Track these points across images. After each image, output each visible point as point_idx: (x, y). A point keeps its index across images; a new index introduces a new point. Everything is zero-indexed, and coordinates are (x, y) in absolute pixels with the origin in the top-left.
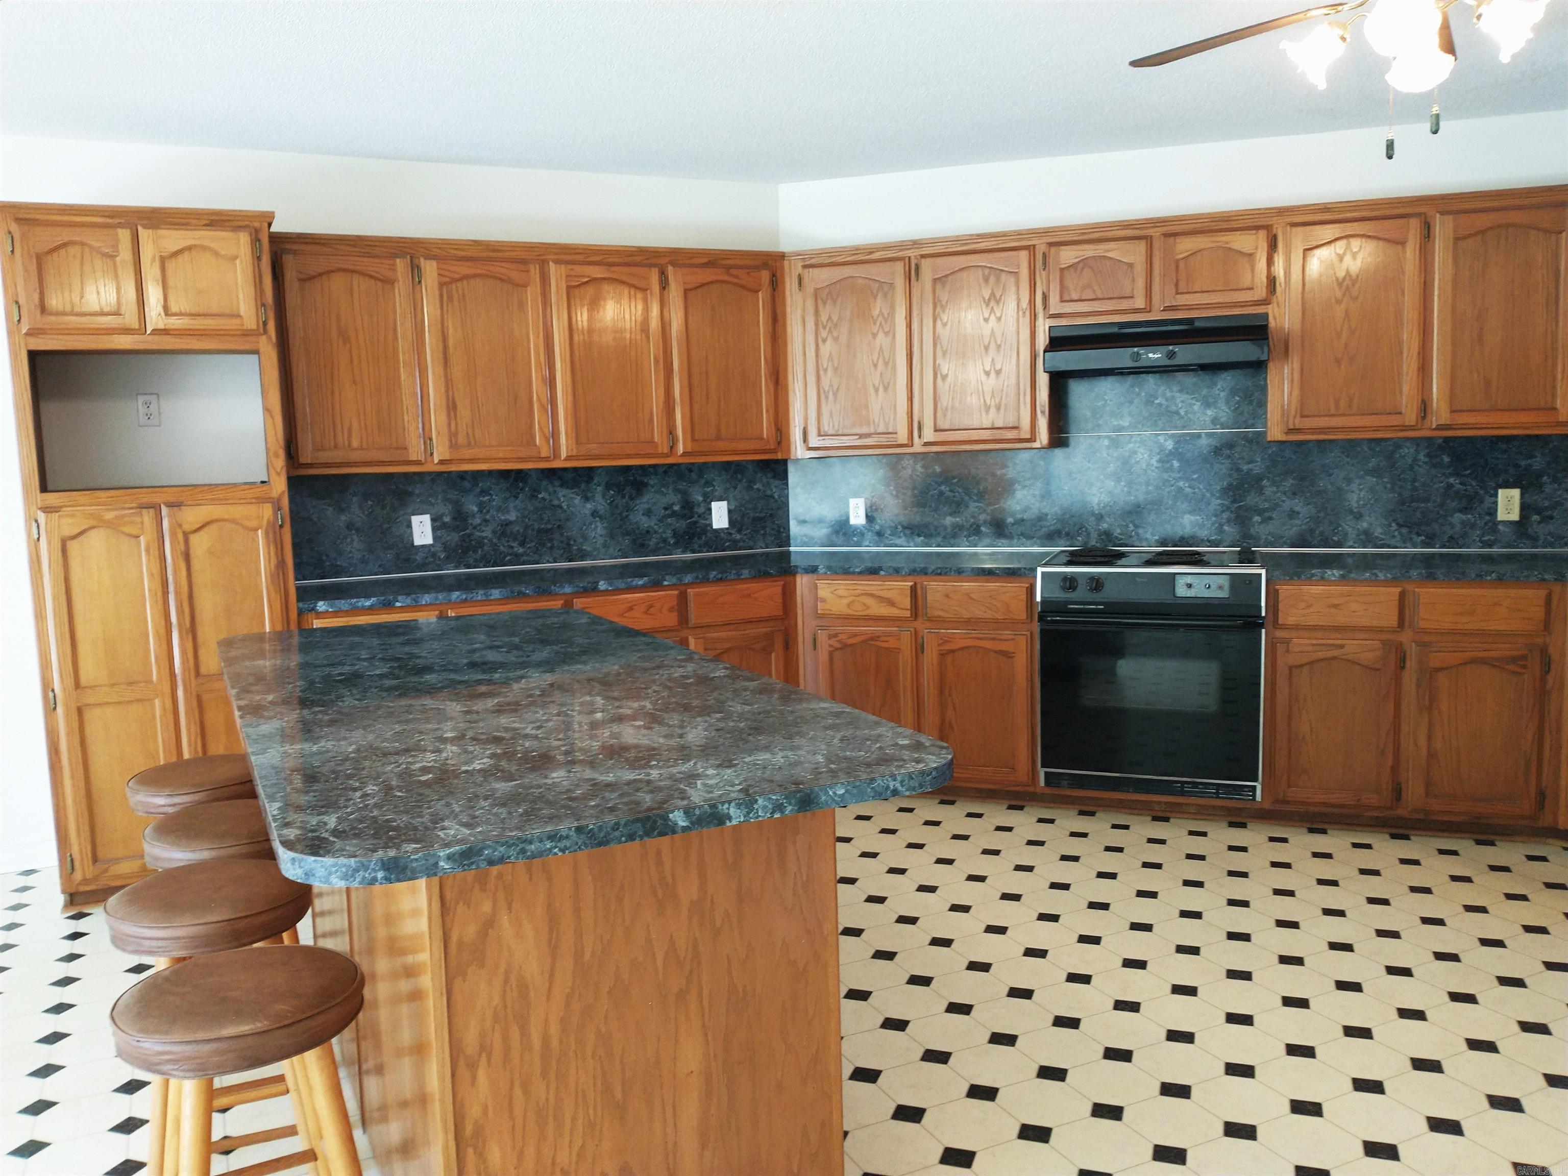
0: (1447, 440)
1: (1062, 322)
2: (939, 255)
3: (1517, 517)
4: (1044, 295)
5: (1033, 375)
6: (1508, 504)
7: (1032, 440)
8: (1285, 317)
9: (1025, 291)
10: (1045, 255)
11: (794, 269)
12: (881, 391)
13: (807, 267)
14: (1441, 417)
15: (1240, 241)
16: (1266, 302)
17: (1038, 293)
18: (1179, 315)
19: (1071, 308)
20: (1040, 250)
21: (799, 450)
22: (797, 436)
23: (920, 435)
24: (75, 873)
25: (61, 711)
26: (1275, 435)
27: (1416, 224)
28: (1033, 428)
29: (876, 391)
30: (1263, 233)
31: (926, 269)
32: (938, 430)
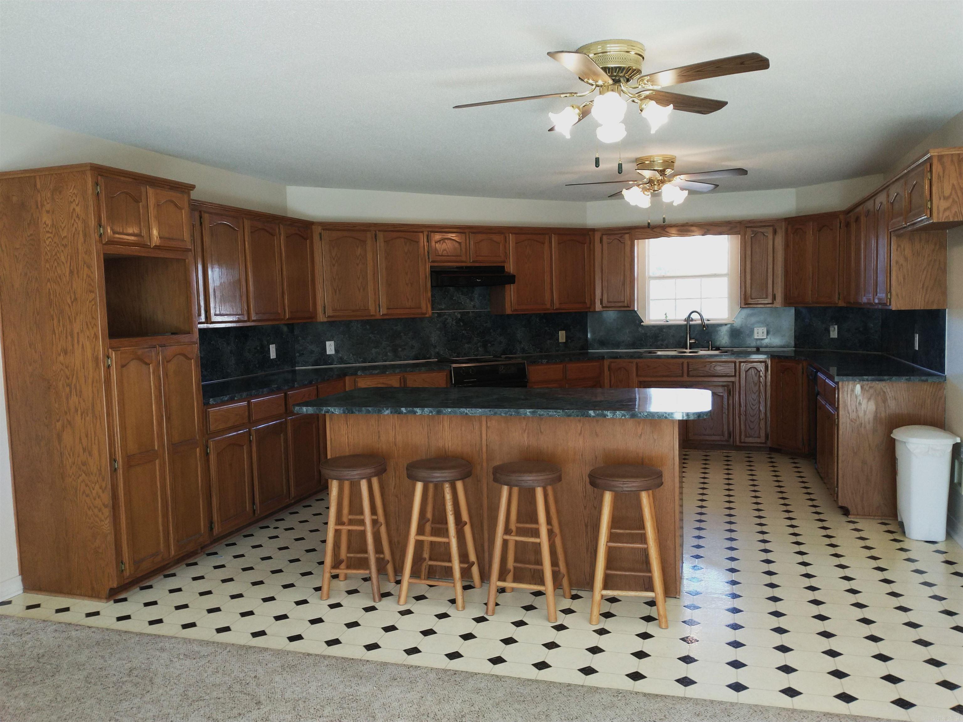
0: (545, 314)
1: (436, 264)
2: (386, 231)
3: (564, 341)
4: (428, 253)
5: (426, 286)
6: (562, 336)
7: (426, 314)
8: (511, 268)
9: (421, 250)
10: (428, 236)
11: (317, 230)
12: (361, 290)
13: (323, 229)
14: (557, 305)
15: (496, 238)
16: (504, 262)
17: (426, 251)
18: (477, 265)
19: (439, 258)
20: (425, 233)
21: (321, 318)
22: (320, 310)
23: (380, 311)
24: (124, 572)
25: (120, 472)
26: (508, 311)
27: (547, 237)
28: (426, 308)
29: (359, 290)
30: (502, 236)
31: (380, 235)
32: (388, 309)
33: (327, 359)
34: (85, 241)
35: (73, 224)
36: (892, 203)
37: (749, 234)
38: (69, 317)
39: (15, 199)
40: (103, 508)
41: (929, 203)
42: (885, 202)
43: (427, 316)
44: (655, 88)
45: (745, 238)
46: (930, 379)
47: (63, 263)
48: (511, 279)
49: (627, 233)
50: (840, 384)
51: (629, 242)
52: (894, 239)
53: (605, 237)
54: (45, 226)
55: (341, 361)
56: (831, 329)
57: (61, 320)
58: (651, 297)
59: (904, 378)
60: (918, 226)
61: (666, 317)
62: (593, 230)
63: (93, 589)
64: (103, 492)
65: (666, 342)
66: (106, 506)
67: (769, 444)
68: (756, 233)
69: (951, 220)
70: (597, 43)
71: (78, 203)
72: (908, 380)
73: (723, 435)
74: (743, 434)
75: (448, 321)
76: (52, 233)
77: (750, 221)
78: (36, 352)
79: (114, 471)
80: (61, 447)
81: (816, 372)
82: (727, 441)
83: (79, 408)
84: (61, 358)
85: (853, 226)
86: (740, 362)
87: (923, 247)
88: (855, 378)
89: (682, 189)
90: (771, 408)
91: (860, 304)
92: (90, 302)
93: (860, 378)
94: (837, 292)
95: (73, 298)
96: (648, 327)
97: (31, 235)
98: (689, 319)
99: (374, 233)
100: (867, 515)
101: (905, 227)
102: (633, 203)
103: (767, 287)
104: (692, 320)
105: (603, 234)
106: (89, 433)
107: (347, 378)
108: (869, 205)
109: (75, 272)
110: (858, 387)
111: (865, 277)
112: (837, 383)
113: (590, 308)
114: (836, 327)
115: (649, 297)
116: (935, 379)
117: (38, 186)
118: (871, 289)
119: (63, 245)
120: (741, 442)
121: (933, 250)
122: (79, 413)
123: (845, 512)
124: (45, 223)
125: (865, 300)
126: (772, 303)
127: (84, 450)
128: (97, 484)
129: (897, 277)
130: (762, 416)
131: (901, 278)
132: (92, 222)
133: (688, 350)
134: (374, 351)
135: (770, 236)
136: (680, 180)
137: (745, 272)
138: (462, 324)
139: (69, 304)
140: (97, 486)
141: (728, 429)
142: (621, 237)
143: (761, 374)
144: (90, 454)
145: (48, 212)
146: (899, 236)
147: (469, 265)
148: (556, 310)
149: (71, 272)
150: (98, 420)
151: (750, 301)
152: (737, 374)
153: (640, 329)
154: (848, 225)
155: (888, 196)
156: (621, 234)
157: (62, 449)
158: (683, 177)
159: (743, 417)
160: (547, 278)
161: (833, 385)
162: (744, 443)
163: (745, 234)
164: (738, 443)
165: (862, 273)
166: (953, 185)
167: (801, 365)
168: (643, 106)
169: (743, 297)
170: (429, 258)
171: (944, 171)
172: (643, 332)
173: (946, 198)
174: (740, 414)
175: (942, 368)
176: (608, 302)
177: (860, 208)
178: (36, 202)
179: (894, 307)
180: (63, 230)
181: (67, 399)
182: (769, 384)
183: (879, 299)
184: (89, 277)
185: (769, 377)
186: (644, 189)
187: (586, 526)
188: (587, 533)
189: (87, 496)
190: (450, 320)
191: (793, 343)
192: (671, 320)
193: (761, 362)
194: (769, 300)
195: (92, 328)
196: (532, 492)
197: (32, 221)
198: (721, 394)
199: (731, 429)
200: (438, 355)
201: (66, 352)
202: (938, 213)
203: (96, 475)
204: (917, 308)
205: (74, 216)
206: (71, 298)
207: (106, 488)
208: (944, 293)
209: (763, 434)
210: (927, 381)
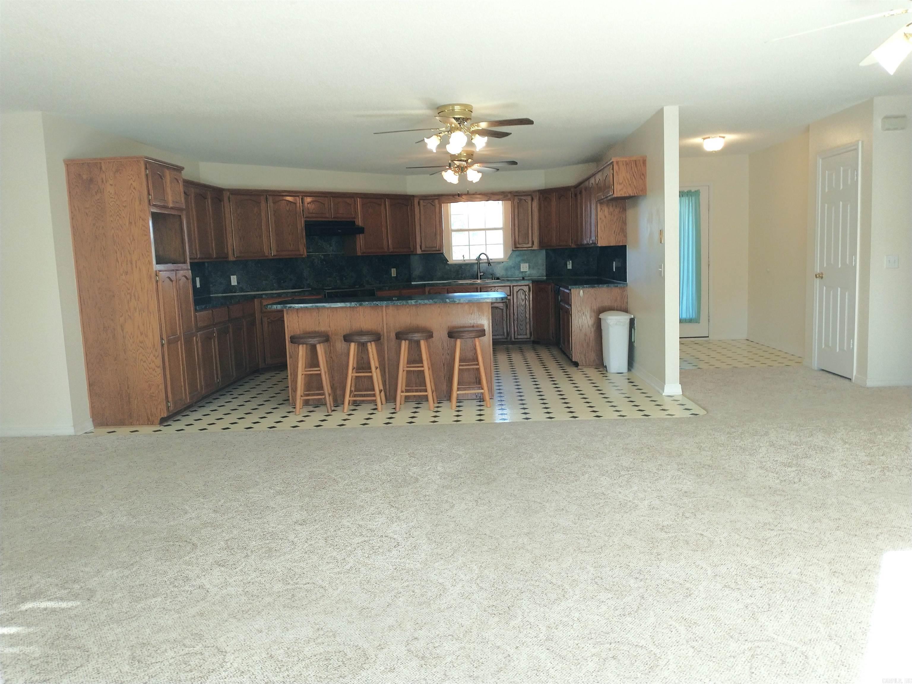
0: (382, 256)
1: (308, 219)
2: (274, 195)
3: (395, 275)
4: (303, 211)
5: (302, 234)
6: (394, 272)
7: (303, 255)
8: (359, 222)
9: (298, 209)
10: (302, 199)
11: (226, 195)
12: (258, 238)
13: (231, 194)
14: (391, 250)
15: (348, 200)
16: (355, 218)
17: (301, 210)
18: (336, 220)
19: (310, 215)
20: (300, 197)
21: (231, 258)
22: (230, 253)
23: (271, 253)
24: (170, 408)
25: (166, 346)
26: (359, 254)
27: (383, 201)
28: (303, 251)
29: (257, 237)
30: (353, 199)
31: (270, 199)
32: (277, 251)
33: (232, 289)
34: (140, 203)
35: (131, 193)
36: (597, 184)
37: (516, 201)
38: (129, 251)
39: (85, 177)
40: (156, 368)
41: (612, 187)
42: (594, 183)
43: (304, 256)
44: (479, 128)
45: (514, 203)
46: (619, 285)
47: (124, 217)
48: (361, 230)
49: (436, 199)
50: (572, 290)
51: (438, 205)
52: (598, 205)
53: (421, 202)
54: (109, 194)
55: (242, 290)
56: (568, 263)
57: (123, 253)
58: (453, 245)
59: (606, 285)
60: (609, 198)
61: (464, 258)
62: (413, 196)
63: (149, 420)
64: (156, 359)
65: (464, 275)
66: (158, 367)
67: (532, 339)
68: (520, 200)
69: (623, 196)
70: (450, 105)
71: (135, 180)
72: (608, 286)
73: (504, 335)
74: (516, 333)
75: (315, 261)
76: (114, 198)
77: (517, 192)
78: (103, 273)
79: (162, 345)
80: (123, 333)
81: (559, 288)
82: (506, 339)
83: (137, 308)
84: (124, 277)
85: (579, 196)
86: (513, 286)
87: (614, 210)
88: (580, 286)
89: (479, 172)
90: (533, 315)
91: (583, 245)
92: (145, 241)
93: (582, 286)
94: (571, 238)
95: (131, 239)
96: (451, 265)
97: (98, 199)
98: (479, 259)
99: (265, 196)
100: (589, 366)
101: (603, 199)
102: (449, 181)
103: (528, 237)
104: (481, 260)
105: (420, 199)
106: (145, 322)
107: (256, 300)
108: (587, 183)
109: (133, 223)
110: (581, 291)
111: (585, 228)
112: (570, 290)
113: (413, 251)
114: (571, 262)
115: (452, 244)
116: (621, 285)
117: (103, 168)
118: (589, 236)
119: (123, 206)
120: (515, 338)
121: (620, 211)
122: (137, 310)
123: (576, 364)
124: (109, 192)
125: (585, 242)
126: (532, 247)
127: (141, 334)
128: (152, 354)
129: (601, 227)
130: (528, 320)
131: (603, 228)
132: (145, 192)
133: (479, 280)
134: (264, 282)
135: (530, 202)
136: (476, 166)
137: (514, 225)
138: (325, 263)
139: (129, 243)
140: (152, 355)
141: (507, 330)
142: (433, 201)
143: (526, 293)
144: (147, 336)
145: (111, 185)
146: (601, 204)
147: (330, 220)
148: (391, 252)
149: (130, 223)
150: (152, 314)
151: (518, 246)
152: (512, 294)
153: (447, 267)
154: (576, 195)
155: (595, 180)
156: (433, 199)
157: (124, 334)
158: (478, 165)
159: (516, 322)
160: (384, 229)
161: (567, 291)
162: (517, 339)
163: (514, 200)
164: (513, 339)
165: (584, 226)
166: (624, 177)
167: (550, 287)
168: (473, 137)
169: (513, 243)
170: (303, 215)
171: (619, 169)
172: (449, 268)
173: (620, 184)
174: (514, 320)
175: (625, 280)
176: (426, 247)
177: (582, 185)
178: (102, 179)
179: (599, 245)
180: (123, 197)
181: (128, 303)
182: (531, 299)
183: (592, 241)
184: (144, 226)
185: (531, 296)
186: (455, 172)
187: (444, 365)
188: (444, 368)
189: (145, 362)
190: (316, 261)
191: (545, 274)
192: (467, 260)
193: (526, 285)
194: (530, 245)
195: (147, 257)
196: (418, 343)
197: (99, 191)
198: (502, 308)
199: (509, 331)
200: (309, 286)
201: (127, 273)
202: (617, 192)
203: (151, 348)
204: (612, 245)
205: (132, 188)
206: (130, 239)
207: (158, 356)
208: (625, 236)
209: (528, 332)
210: (617, 286)
